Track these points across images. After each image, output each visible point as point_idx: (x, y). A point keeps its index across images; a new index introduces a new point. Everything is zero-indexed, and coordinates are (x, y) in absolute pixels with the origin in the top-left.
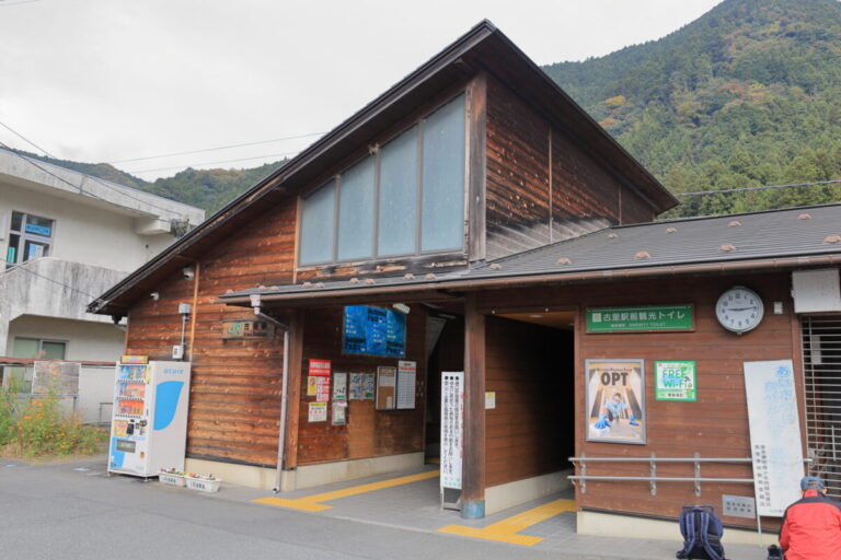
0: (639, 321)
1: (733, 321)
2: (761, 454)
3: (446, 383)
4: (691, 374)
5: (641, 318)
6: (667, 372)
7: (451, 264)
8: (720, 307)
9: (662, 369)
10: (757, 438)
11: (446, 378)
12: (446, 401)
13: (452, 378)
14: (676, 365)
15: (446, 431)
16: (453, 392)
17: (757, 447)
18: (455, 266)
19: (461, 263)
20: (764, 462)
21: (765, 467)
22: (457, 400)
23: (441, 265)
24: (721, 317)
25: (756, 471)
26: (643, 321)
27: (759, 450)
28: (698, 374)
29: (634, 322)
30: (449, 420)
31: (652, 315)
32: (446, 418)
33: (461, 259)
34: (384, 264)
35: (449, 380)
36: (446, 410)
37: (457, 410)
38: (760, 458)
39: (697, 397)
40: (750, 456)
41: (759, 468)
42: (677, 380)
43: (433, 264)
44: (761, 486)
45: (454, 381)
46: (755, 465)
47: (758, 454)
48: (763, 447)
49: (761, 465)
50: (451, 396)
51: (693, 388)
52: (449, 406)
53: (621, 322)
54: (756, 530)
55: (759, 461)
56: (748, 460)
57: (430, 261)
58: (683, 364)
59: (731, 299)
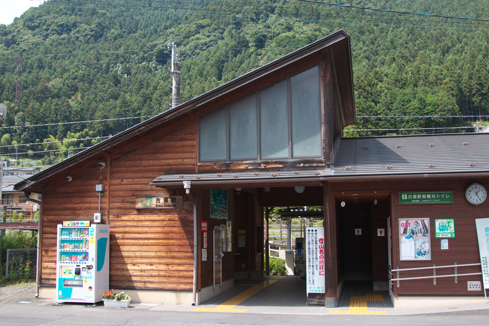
0: (427, 199)
1: (474, 199)
2: (485, 261)
3: (309, 234)
4: (452, 225)
5: (428, 197)
6: (441, 224)
7: (315, 165)
8: (468, 192)
9: (438, 223)
10: (483, 254)
11: (309, 231)
12: (309, 244)
13: (312, 231)
14: (445, 221)
15: (310, 261)
16: (314, 239)
17: (483, 258)
18: (316, 166)
19: (321, 165)
20: (486, 264)
21: (487, 267)
22: (316, 243)
23: (307, 165)
24: (468, 197)
25: (483, 269)
26: (429, 199)
27: (484, 259)
28: (455, 225)
29: (424, 199)
30: (311, 255)
31: (433, 196)
32: (309, 254)
33: (321, 162)
34: (267, 163)
35: (311, 232)
36: (309, 249)
37: (316, 249)
38: (484, 262)
39: (455, 235)
40: (480, 262)
41: (484, 267)
42: (446, 228)
43: (302, 165)
44: (485, 275)
45: (314, 232)
46: (482, 266)
47: (483, 261)
48: (486, 258)
49: (485, 266)
50: (313, 241)
51: (453, 231)
52: (311, 246)
53: (418, 199)
54: (484, 296)
55: (484, 264)
56: (479, 264)
57: (300, 162)
58: (448, 220)
59: (472, 188)
